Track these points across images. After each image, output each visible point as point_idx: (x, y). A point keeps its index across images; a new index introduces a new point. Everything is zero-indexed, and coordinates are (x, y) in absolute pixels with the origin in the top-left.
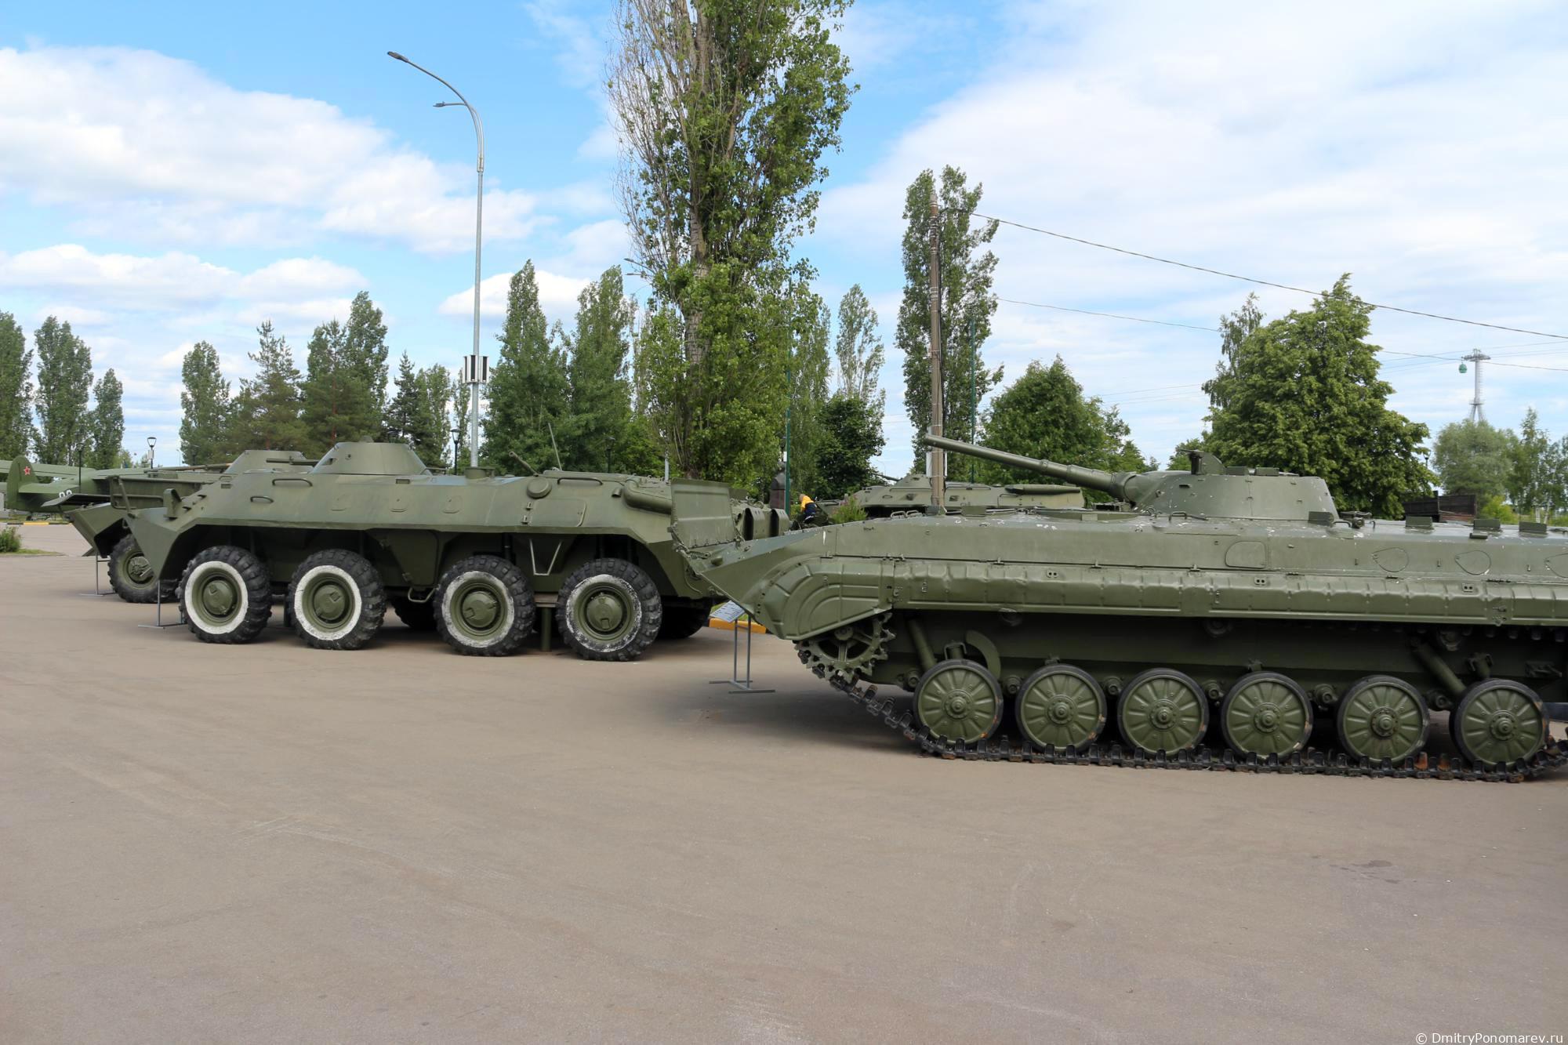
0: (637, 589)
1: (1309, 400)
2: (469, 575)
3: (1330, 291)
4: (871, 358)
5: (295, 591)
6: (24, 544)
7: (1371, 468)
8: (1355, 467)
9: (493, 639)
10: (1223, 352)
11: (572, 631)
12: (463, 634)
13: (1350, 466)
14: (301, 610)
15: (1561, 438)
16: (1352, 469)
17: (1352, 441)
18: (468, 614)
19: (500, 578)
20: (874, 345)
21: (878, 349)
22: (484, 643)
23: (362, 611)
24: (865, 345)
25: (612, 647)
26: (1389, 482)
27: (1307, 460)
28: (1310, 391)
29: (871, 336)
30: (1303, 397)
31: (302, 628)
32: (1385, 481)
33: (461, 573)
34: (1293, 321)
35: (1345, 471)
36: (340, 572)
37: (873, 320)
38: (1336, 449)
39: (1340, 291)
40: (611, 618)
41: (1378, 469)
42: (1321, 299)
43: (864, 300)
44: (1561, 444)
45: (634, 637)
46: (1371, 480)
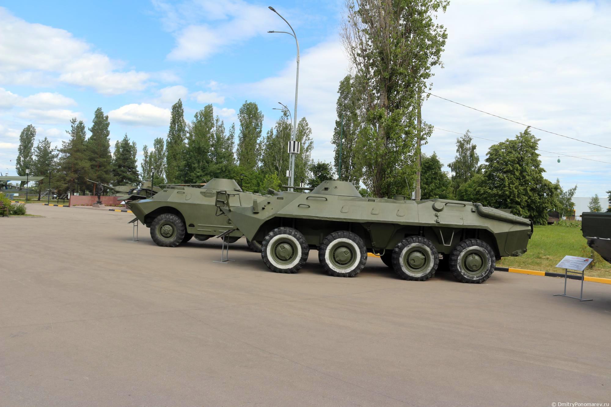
0: (489, 253)
1: (517, 174)
2: (414, 245)
3: (523, 132)
4: (309, 146)
5: (326, 249)
6: (28, 212)
7: (539, 200)
8: (533, 199)
9: (423, 273)
10: (457, 152)
11: (460, 270)
12: (408, 271)
13: (531, 199)
14: (328, 259)
15: (568, 190)
16: (532, 200)
17: (533, 190)
18: (412, 262)
19: (428, 246)
20: (310, 141)
21: (311, 143)
22: (419, 275)
23: (361, 260)
24: (306, 141)
25: (477, 277)
26: (545, 206)
27: (516, 196)
28: (517, 170)
29: (309, 138)
30: (514, 173)
31: (329, 267)
32: (544, 205)
33: (410, 244)
34: (508, 143)
35: (529, 201)
36: (350, 242)
37: (310, 131)
38: (527, 192)
39: (526, 133)
40: (477, 265)
41: (541, 201)
42: (519, 135)
43: (307, 123)
44: (568, 192)
45: (487, 273)
46: (538, 204)
